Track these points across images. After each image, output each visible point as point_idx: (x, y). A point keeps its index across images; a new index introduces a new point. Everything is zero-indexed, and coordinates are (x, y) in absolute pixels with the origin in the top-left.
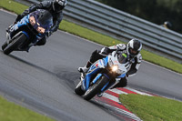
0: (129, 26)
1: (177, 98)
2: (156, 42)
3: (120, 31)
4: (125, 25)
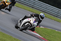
0: (36, 4)
1: (52, 28)
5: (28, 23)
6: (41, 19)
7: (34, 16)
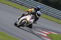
2: (59, 16)
3: (47, 12)
4: (49, 10)
5: (24, 20)
6: (38, 17)
7: (30, 13)
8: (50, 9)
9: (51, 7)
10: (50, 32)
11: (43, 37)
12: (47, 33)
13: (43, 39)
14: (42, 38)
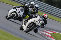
8: (54, 9)
9: (55, 7)
10: (54, 31)
11: (47, 37)
12: (51, 33)
13: (47, 39)
14: (45, 38)
